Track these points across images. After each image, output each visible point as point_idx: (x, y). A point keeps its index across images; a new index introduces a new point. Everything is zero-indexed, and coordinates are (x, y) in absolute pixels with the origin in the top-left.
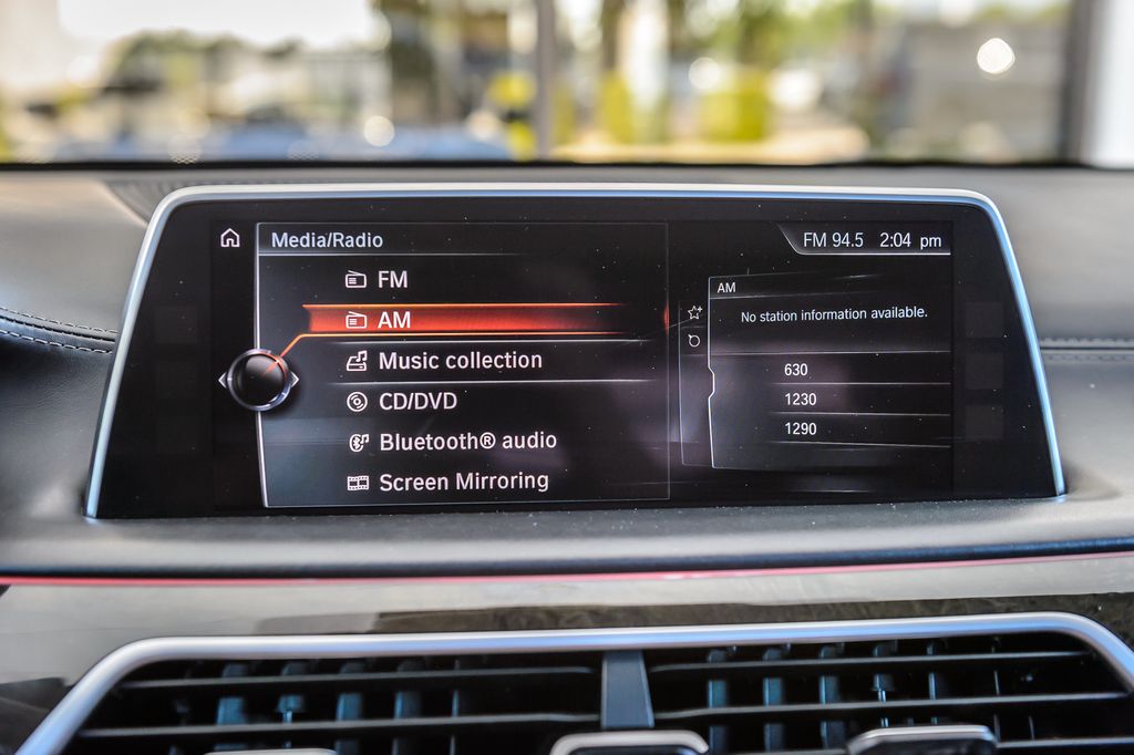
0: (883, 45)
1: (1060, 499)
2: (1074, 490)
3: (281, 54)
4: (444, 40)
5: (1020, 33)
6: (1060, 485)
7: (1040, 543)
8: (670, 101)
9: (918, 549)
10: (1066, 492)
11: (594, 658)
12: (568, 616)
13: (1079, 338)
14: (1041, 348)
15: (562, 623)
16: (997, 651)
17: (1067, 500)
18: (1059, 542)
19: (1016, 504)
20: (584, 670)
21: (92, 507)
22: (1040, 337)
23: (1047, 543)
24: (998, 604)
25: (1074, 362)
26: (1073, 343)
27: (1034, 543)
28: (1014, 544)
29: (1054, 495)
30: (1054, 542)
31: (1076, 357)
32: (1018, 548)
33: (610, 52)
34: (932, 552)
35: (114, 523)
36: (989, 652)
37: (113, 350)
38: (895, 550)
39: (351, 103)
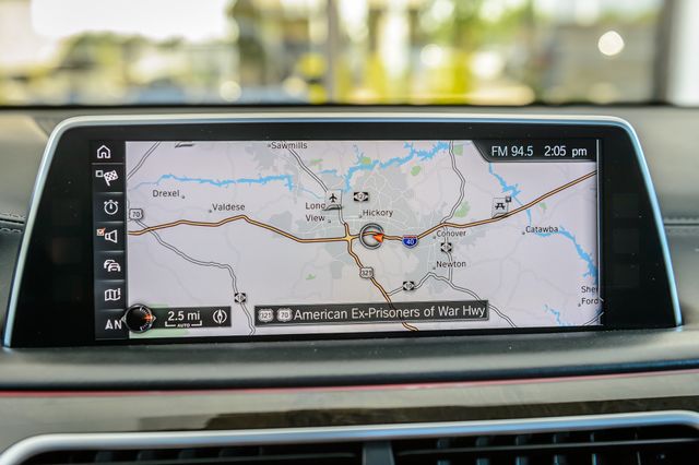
0: (542, 38)
1: (679, 329)
2: (689, 322)
3: (172, 45)
4: (270, 36)
5: (627, 29)
6: (679, 319)
7: (669, 361)
8: (411, 73)
9: (584, 366)
10: (683, 323)
11: (357, 446)
12: (338, 417)
13: (687, 217)
14: (665, 225)
15: (334, 421)
16: (639, 439)
17: (685, 330)
18: (682, 360)
19: (649, 333)
20: (349, 455)
21: (7, 340)
22: (663, 217)
23: (673, 361)
24: (641, 405)
25: (685, 234)
26: (683, 221)
27: (665, 361)
28: (652, 362)
29: (675, 326)
30: (678, 360)
31: (686, 231)
32: (654, 365)
33: (372, 42)
34: (593, 368)
35: (22, 351)
36: (633, 439)
37: (23, 230)
38: (567, 367)
39: (213, 75)
